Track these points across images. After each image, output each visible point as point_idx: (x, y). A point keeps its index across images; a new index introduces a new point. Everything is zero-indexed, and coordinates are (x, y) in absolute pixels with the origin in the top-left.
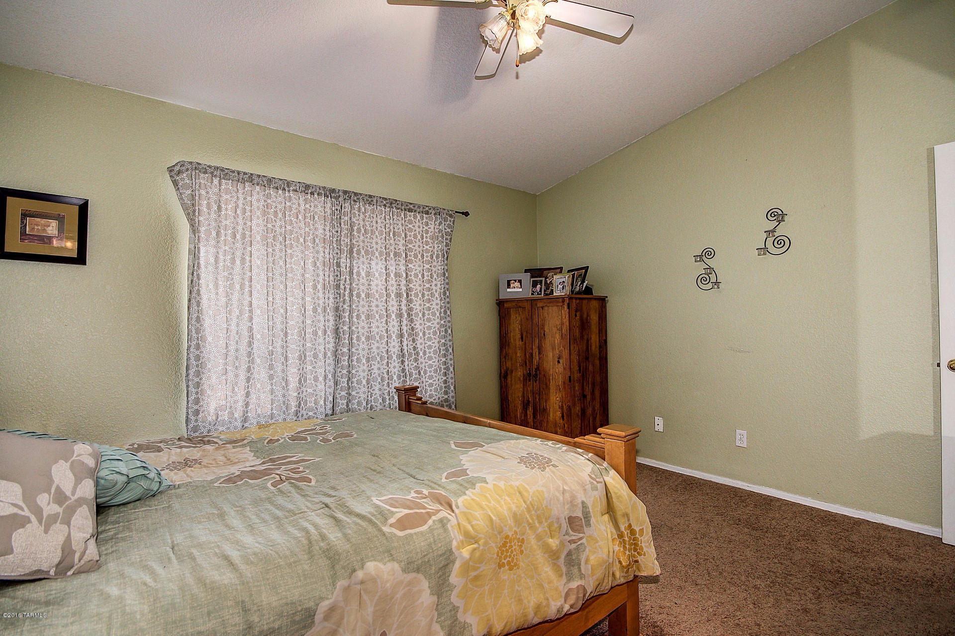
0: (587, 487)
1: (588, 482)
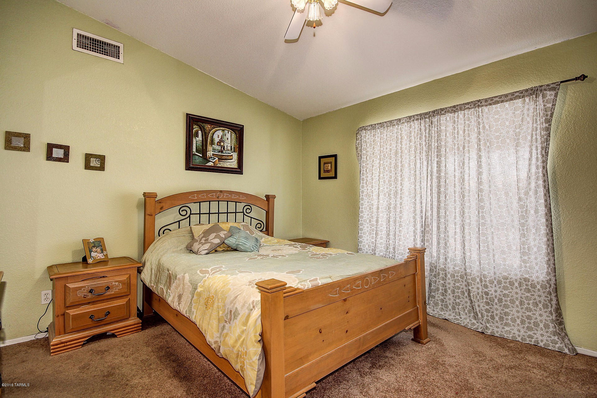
0: (246, 304)
1: (249, 303)
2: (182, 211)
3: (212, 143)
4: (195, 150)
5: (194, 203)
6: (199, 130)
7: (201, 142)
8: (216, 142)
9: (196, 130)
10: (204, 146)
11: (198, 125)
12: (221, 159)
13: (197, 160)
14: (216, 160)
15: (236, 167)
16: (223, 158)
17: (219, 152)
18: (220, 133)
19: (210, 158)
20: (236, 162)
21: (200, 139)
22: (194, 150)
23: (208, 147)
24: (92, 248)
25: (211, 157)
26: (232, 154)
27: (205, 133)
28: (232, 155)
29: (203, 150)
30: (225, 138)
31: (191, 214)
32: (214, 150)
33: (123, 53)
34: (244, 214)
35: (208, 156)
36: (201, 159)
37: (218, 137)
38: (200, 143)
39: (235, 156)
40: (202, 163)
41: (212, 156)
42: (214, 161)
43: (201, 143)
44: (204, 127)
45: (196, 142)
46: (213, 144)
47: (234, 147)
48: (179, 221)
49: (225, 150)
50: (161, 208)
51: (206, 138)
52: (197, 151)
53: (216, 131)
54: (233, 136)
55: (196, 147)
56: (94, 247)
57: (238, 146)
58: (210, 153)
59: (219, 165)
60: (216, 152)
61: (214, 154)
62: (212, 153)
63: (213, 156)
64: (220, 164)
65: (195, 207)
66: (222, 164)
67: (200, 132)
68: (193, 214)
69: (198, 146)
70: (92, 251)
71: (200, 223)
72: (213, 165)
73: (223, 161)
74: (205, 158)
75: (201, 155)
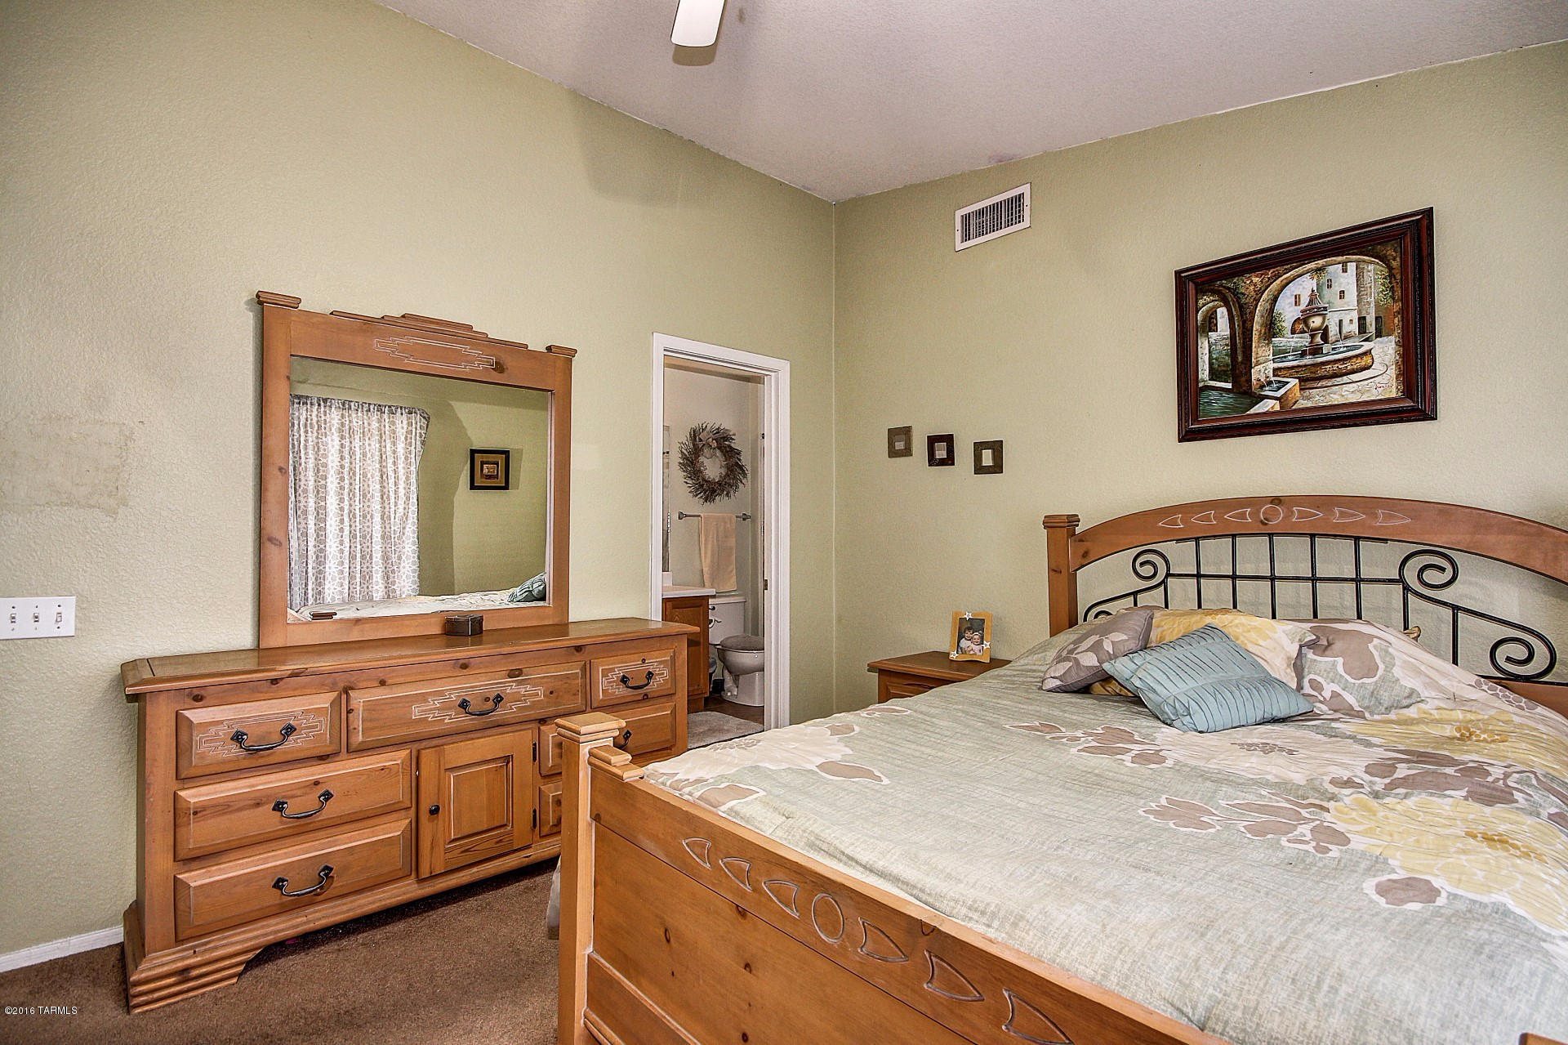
2: (1142, 564)
3: (1271, 329)
4: (1207, 372)
5: (1178, 541)
6: (1221, 306)
7: (1228, 342)
8: (1287, 325)
9: (1208, 311)
10: (1239, 351)
11: (1213, 292)
12: (1309, 379)
13: (1218, 400)
14: (1288, 387)
15: (1394, 395)
16: (1321, 373)
17: (1303, 354)
18: (1304, 286)
19: (1262, 387)
20: (1392, 372)
21: (1223, 333)
22: (1204, 373)
23: (1254, 350)
24: (965, 632)
25: (1270, 383)
26: (1367, 346)
27: (1241, 307)
28: (1368, 353)
29: (1237, 365)
30: (1330, 295)
31: (1168, 575)
32: (1280, 354)
33: (1029, 206)
34: (1407, 589)
35: (1254, 382)
36: (1228, 399)
37: (1297, 303)
38: (1222, 348)
39: (1385, 351)
40: (1234, 409)
41: (1273, 379)
42: (1278, 394)
43: (1227, 345)
44: (1235, 292)
45: (1210, 347)
46: (1274, 335)
47: (1377, 318)
48: (1135, 594)
49: (1332, 338)
50: (1085, 554)
51: (1244, 322)
52: (1214, 374)
53: (1287, 284)
54: (1371, 274)
55: (1211, 364)
56: (969, 629)
57: (1397, 307)
58: (1262, 369)
59: (1303, 404)
60: (1290, 358)
61: (1280, 369)
62: (1271, 365)
63: (1274, 376)
64: (1308, 398)
65: (1181, 556)
66: (1318, 398)
67: (1222, 313)
68: (1173, 575)
69: (1216, 359)
70: (964, 637)
71: (1200, 606)
72: (1277, 408)
73: (1324, 383)
74: (1247, 393)
75: (1229, 386)
